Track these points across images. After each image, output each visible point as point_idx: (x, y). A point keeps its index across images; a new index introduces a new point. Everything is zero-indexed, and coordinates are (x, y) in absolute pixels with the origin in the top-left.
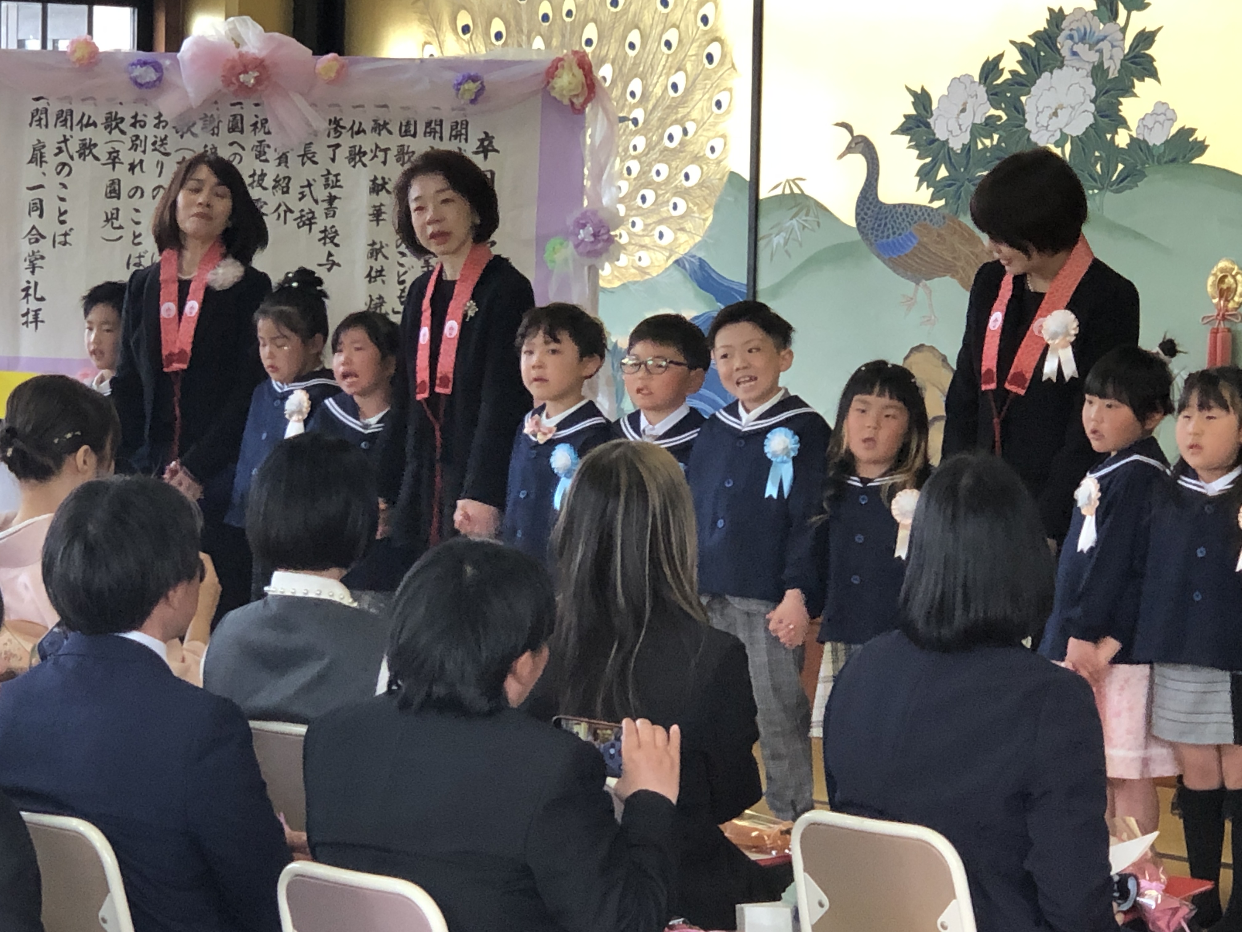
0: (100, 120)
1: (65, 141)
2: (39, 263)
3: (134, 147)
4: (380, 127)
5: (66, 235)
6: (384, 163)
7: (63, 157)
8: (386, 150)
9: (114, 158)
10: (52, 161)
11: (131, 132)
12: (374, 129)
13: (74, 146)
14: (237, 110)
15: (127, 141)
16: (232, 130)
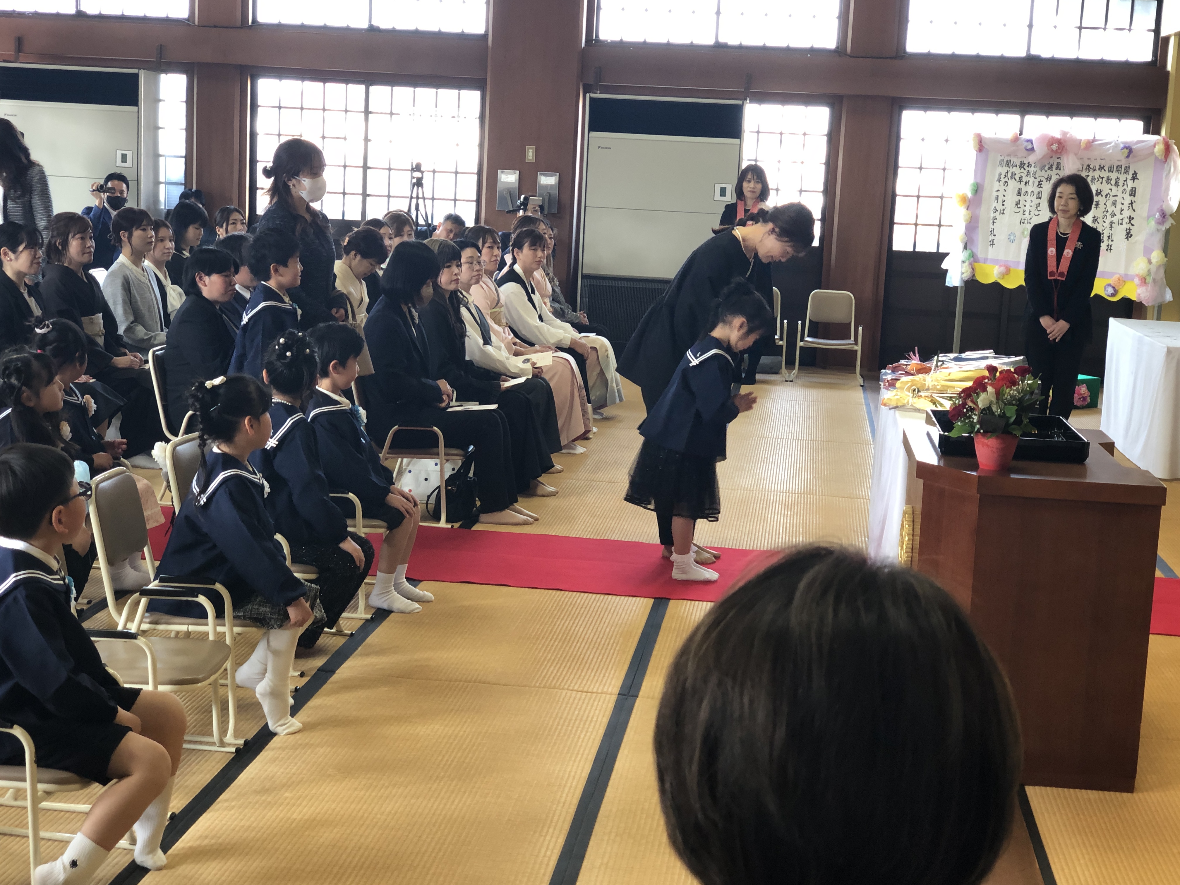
0: (1018, 164)
1: (1007, 172)
2: (995, 221)
3: (1027, 175)
4: (1101, 168)
5: (1004, 210)
6: (1101, 183)
7: (1006, 179)
8: (1102, 178)
9: (1021, 181)
10: (1003, 180)
11: (1027, 169)
12: (1099, 169)
13: (1010, 174)
14: (1059, 160)
15: (1025, 172)
16: (1057, 169)
